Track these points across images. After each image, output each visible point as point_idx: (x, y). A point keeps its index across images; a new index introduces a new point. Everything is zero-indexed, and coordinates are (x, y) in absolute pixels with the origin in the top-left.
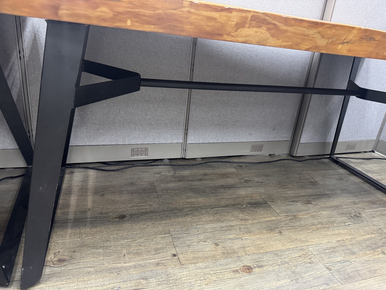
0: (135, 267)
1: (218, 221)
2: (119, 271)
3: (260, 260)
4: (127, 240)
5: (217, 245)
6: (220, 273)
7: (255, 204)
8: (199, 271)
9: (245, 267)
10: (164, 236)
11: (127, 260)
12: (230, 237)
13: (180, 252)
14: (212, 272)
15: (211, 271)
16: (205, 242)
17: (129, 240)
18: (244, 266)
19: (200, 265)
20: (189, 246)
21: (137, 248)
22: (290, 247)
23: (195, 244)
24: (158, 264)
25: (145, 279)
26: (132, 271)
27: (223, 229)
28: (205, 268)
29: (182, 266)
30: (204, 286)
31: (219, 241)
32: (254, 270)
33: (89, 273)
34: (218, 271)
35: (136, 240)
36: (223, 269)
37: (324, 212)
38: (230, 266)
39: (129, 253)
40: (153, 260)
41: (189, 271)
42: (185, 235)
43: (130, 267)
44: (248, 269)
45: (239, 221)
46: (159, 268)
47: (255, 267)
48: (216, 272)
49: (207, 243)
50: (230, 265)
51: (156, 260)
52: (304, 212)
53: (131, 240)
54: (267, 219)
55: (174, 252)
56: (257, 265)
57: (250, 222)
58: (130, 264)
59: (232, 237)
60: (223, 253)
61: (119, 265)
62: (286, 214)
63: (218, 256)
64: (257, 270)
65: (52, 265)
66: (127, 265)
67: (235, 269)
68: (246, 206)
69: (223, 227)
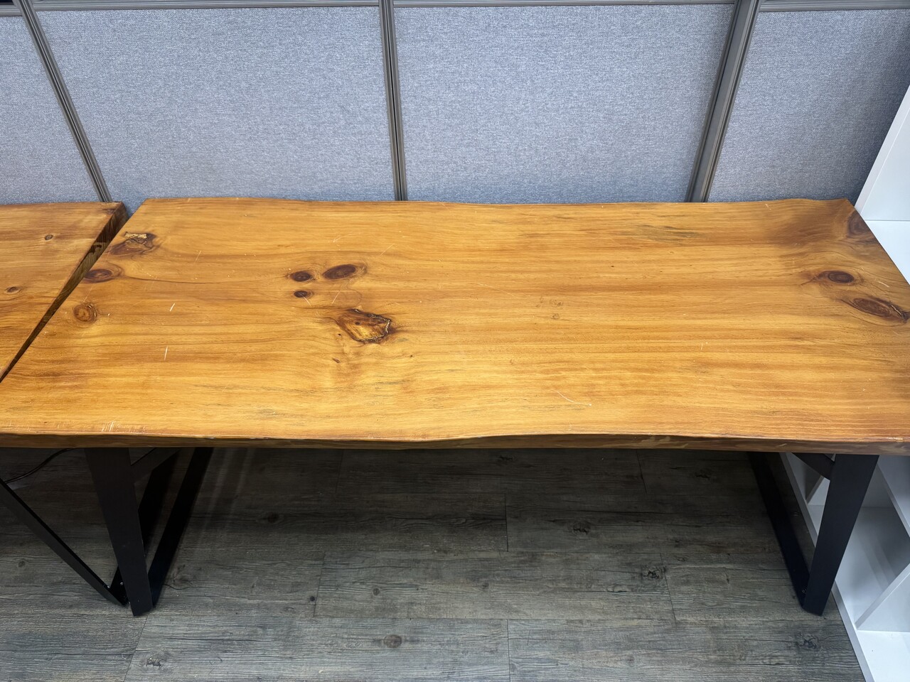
0: (258, 607)
1: (403, 547)
2: (239, 610)
3: (420, 630)
4: (264, 562)
5: (376, 592)
7: (484, 519)
8: (330, 630)
9: (394, 638)
10: (314, 562)
11: (254, 594)
12: (404, 582)
13: (322, 595)
14: (346, 636)
15: (346, 633)
16: (363, 583)
17: (267, 562)
18: (391, 636)
19: (337, 621)
20: (338, 587)
21: (271, 578)
22: (482, 617)
23: (348, 584)
24: (286, 609)
25: (263, 627)
26: (254, 613)
27: (402, 565)
28: (341, 627)
29: (313, 619)
30: (325, 653)
31: (383, 585)
32: (402, 645)
33: (207, 605)
34: (355, 637)
35: (275, 564)
36: (362, 634)
38: (373, 632)
39: (259, 584)
40: (283, 601)
41: (318, 628)
42: (342, 566)
43: (253, 606)
44: (395, 642)
45: (433, 553)
46: (285, 614)
47: (406, 641)
48: (352, 636)
49: (364, 587)
50: (375, 630)
51: (287, 602)
53: (270, 562)
54: (483, 555)
55: (314, 593)
56: (411, 637)
57: (451, 556)
58: (255, 602)
60: (377, 609)
61: (243, 601)
62: (521, 550)
63: (367, 612)
64: (406, 646)
65: (172, 586)
66: (251, 602)
67: (379, 637)
68: (464, 520)
69: (403, 561)
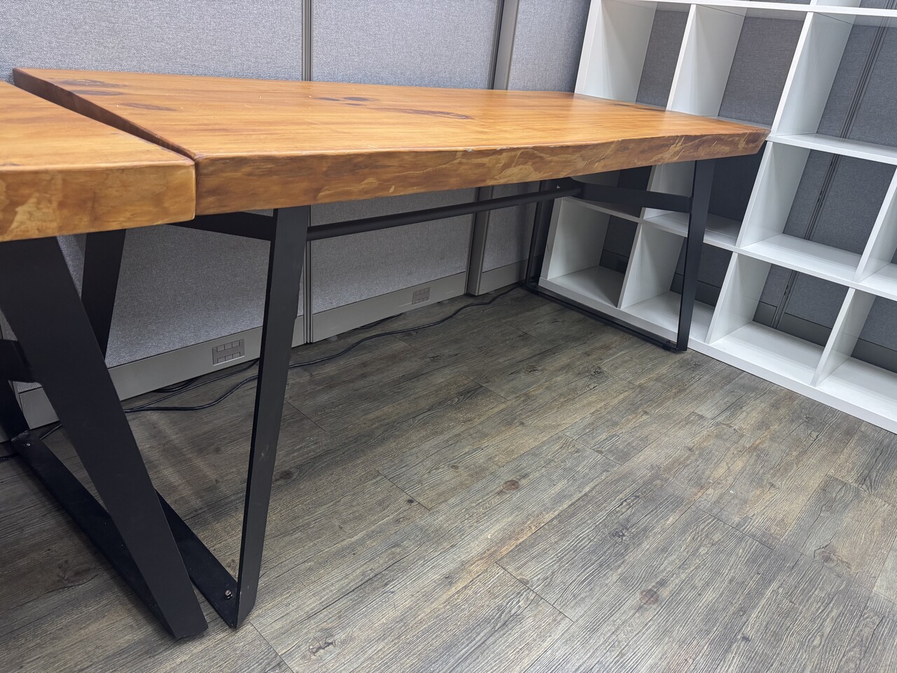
0: (369, 536)
1: (436, 433)
2: (352, 551)
3: (519, 468)
4: (325, 507)
5: (455, 467)
6: (483, 501)
7: (468, 392)
8: (456, 509)
9: (509, 483)
10: (374, 481)
11: (350, 531)
13: (415, 494)
14: (474, 505)
15: (471, 503)
16: (437, 469)
17: (330, 504)
18: (506, 483)
19: (452, 501)
20: (420, 482)
21: (350, 512)
22: (544, 439)
23: (426, 476)
24: (397, 521)
25: (396, 545)
26: (371, 543)
27: (450, 443)
28: (462, 502)
29: (431, 512)
30: (475, 524)
31: (454, 461)
32: (520, 483)
33: (310, 569)
34: (481, 500)
35: (338, 502)
36: (484, 496)
37: (559, 378)
38: (489, 489)
39: (345, 522)
40: (387, 519)
41: (444, 514)
42: (404, 469)
43: (362, 539)
44: (513, 484)
45: (462, 425)
46: (402, 525)
47: (519, 480)
48: (478, 502)
49: (441, 470)
51: (391, 517)
52: (535, 386)
53: (332, 503)
54: (496, 410)
55: (407, 497)
56: (520, 476)
57: (477, 421)
58: (360, 535)
59: (467, 450)
60: (471, 475)
61: (346, 542)
62: (514, 396)
63: (467, 482)
64: (523, 482)
66: (356, 538)
67: (498, 489)
68: (456, 400)
69: (447, 441)
